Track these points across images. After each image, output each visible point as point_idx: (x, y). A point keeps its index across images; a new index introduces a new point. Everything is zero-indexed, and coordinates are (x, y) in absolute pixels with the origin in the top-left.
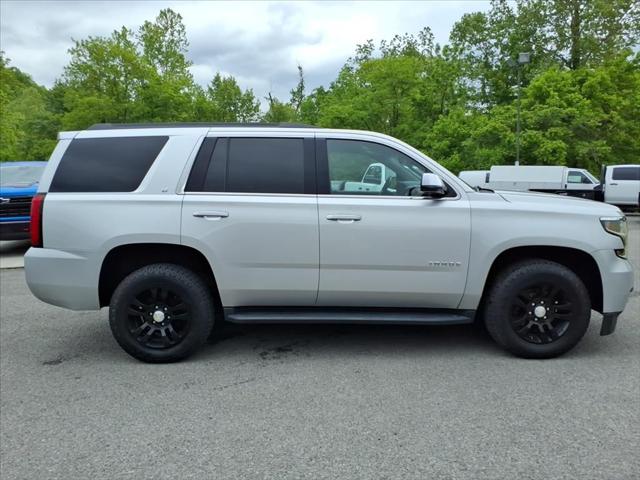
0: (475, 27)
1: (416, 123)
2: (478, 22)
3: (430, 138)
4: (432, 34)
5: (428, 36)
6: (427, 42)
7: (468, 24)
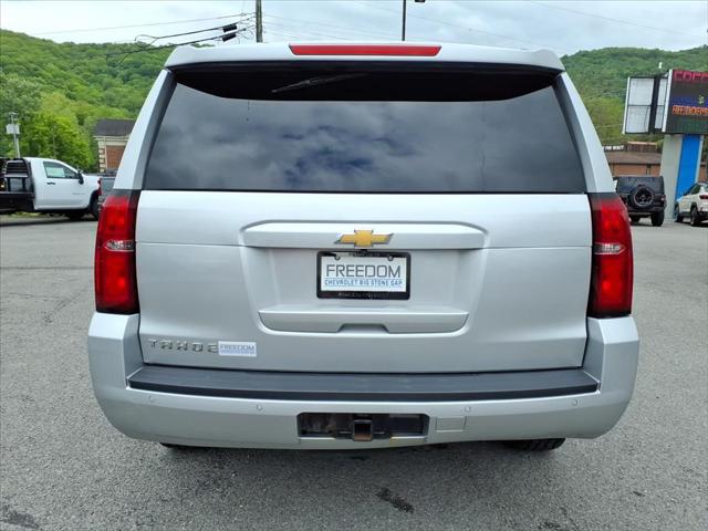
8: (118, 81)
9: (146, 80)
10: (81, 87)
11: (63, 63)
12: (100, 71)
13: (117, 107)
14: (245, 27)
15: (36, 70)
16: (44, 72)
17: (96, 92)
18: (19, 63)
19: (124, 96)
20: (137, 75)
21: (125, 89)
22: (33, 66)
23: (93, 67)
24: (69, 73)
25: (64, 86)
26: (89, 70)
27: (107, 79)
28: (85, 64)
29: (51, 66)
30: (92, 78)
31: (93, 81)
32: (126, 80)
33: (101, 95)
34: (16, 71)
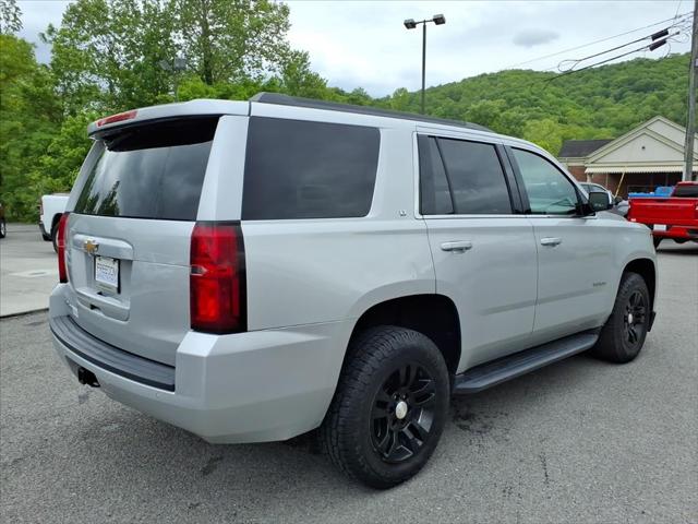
0: (95, 14)
1: (32, 121)
2: (99, 8)
3: (58, 142)
4: (17, 9)
5: (13, 10)
6: (12, 18)
7: (85, 9)
8: (610, 101)
9: (639, 97)
10: (573, 111)
11: (560, 90)
12: (594, 94)
13: (606, 127)
14: (679, 30)
15: (536, 100)
16: (543, 102)
17: (587, 114)
18: (522, 97)
19: (615, 116)
20: (630, 93)
21: (616, 108)
22: (533, 97)
23: (589, 91)
24: (566, 99)
25: (559, 112)
26: (584, 94)
27: (599, 100)
28: (580, 89)
29: (550, 95)
30: (586, 101)
31: (586, 104)
32: (618, 98)
33: (592, 116)
34: (519, 104)
